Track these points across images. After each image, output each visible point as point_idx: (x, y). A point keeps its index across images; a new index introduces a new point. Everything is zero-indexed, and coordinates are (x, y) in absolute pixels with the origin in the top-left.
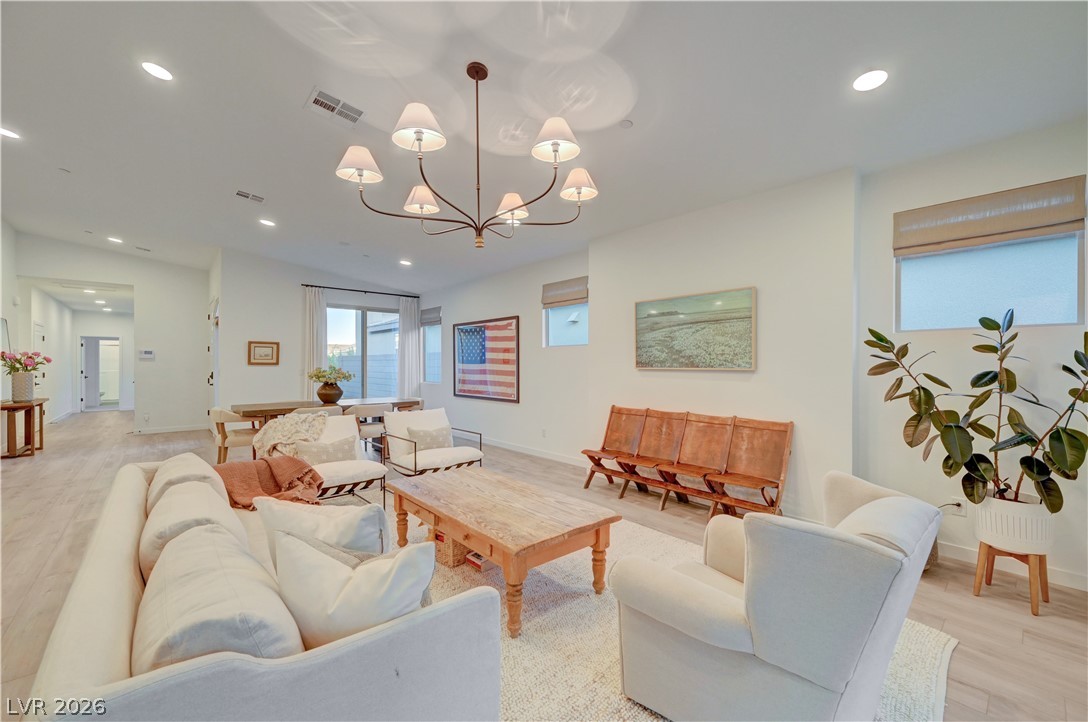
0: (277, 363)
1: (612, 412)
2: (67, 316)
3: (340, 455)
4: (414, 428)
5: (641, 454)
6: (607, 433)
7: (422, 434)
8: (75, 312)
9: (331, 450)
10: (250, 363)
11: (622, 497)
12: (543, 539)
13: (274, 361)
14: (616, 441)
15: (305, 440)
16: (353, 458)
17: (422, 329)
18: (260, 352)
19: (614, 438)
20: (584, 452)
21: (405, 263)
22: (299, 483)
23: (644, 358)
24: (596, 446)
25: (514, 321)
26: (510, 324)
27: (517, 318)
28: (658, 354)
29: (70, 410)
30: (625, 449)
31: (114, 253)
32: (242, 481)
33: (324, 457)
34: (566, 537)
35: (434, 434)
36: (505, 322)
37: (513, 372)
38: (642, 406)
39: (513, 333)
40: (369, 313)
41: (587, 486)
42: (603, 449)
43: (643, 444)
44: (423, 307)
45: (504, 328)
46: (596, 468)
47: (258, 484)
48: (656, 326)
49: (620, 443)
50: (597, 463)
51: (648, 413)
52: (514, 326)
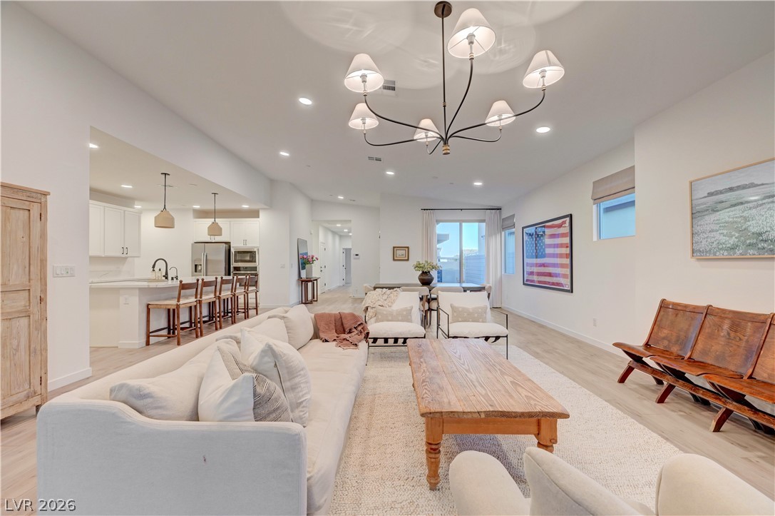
0: (408, 260)
1: (661, 307)
2: (337, 239)
3: (400, 318)
4: (456, 305)
5: (694, 357)
6: (653, 329)
7: (460, 309)
8: (341, 237)
9: (395, 314)
10: (394, 260)
11: (661, 400)
12: (455, 410)
13: (406, 258)
14: (664, 338)
15: (382, 306)
16: (410, 321)
17: (503, 233)
18: (400, 253)
19: (662, 335)
20: (617, 345)
21: (478, 184)
22: (354, 330)
23: (704, 245)
24: (638, 340)
25: (568, 219)
26: (564, 222)
27: (571, 216)
28: (723, 239)
29: (338, 285)
30: (675, 349)
31: (341, 204)
32: (326, 324)
33: (390, 318)
34: (483, 416)
35: (471, 311)
36: (560, 221)
37: (567, 264)
38: (703, 303)
39: (567, 230)
40: (464, 224)
41: (622, 380)
42: (647, 345)
43: (700, 346)
44: (503, 217)
45: (560, 226)
46: (634, 364)
47: (334, 327)
48: (719, 206)
49: (669, 341)
50: (638, 359)
51: (709, 311)
52: (567, 224)
